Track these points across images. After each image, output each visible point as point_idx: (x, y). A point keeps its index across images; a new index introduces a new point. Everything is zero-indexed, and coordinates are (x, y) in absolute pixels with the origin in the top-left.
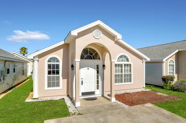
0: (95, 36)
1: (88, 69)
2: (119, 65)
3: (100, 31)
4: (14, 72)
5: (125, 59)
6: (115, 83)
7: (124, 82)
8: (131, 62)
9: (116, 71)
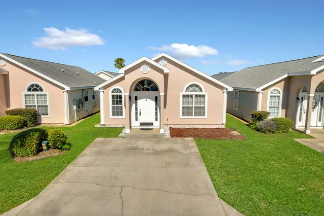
1: (146, 100)
2: (188, 96)
3: (147, 66)
4: (94, 98)
5: (197, 89)
6: (183, 115)
7: (195, 116)
8: (205, 92)
9: (184, 103)
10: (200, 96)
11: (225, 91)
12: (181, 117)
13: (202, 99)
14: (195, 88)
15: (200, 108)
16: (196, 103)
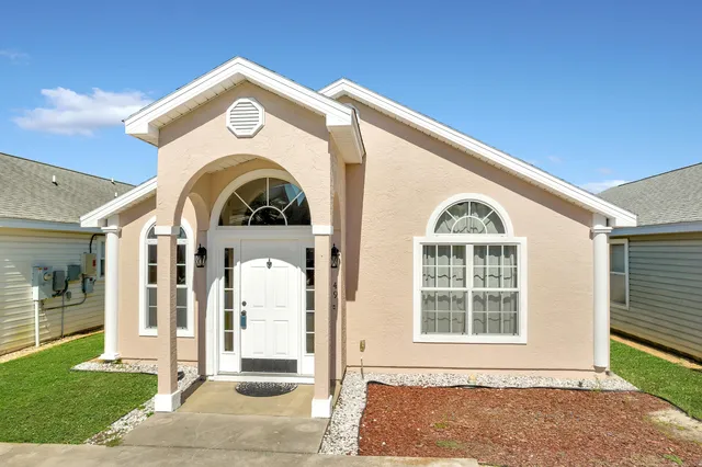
0: (233, 129)
1: (269, 264)
2: (444, 250)
3: (255, 104)
5: (482, 221)
6: (425, 330)
7: (475, 332)
8: (517, 233)
9: (428, 277)
10: (495, 250)
11: (598, 227)
12: (418, 336)
13: (505, 265)
14: (475, 217)
15: (495, 298)
16: (481, 278)
